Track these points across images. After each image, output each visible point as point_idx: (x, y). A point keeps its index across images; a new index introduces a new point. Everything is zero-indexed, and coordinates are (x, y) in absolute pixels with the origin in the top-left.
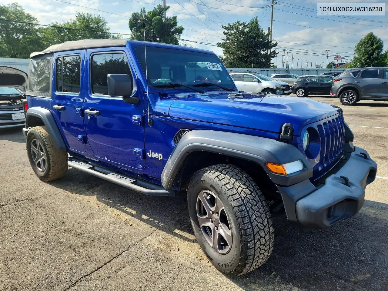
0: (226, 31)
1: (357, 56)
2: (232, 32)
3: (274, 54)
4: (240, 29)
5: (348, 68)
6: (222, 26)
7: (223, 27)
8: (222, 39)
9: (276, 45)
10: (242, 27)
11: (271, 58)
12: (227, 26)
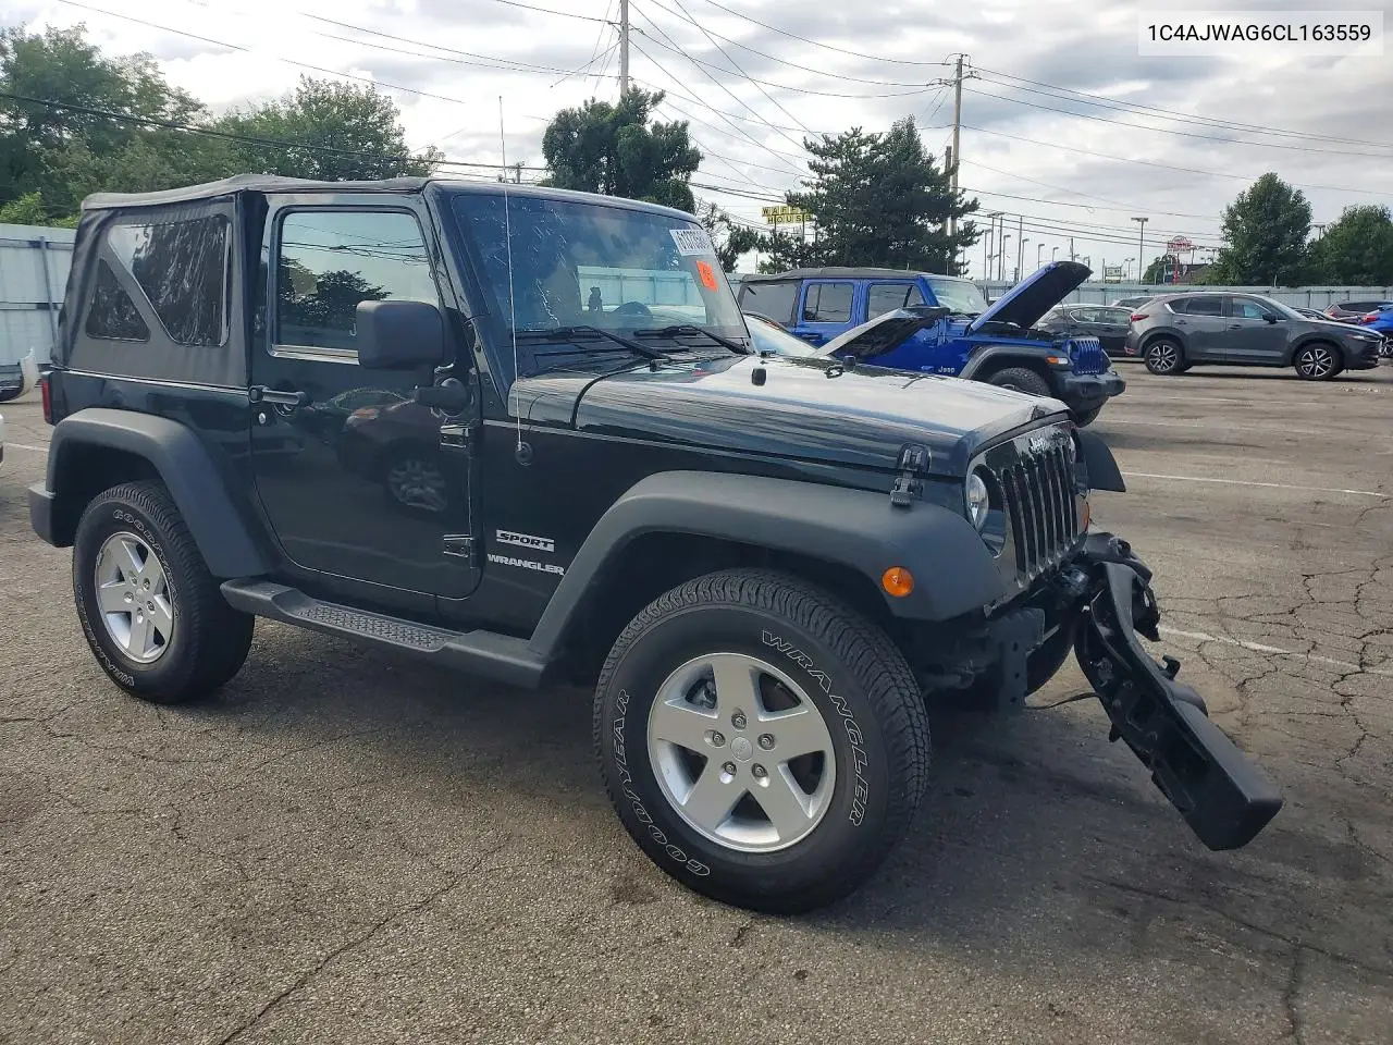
0: (819, 160)
1: (1229, 246)
2: (838, 162)
3: (967, 237)
4: (863, 156)
5: (1204, 284)
6: (805, 143)
7: (808, 147)
8: (802, 182)
9: (973, 207)
10: (869, 149)
11: (960, 248)
12: (821, 144)
